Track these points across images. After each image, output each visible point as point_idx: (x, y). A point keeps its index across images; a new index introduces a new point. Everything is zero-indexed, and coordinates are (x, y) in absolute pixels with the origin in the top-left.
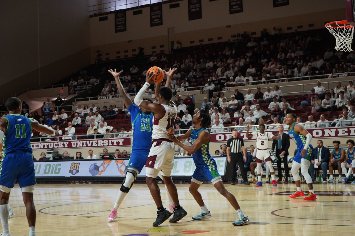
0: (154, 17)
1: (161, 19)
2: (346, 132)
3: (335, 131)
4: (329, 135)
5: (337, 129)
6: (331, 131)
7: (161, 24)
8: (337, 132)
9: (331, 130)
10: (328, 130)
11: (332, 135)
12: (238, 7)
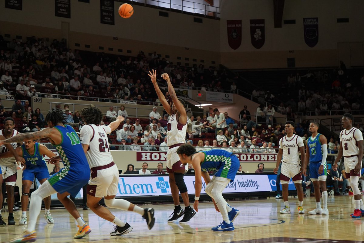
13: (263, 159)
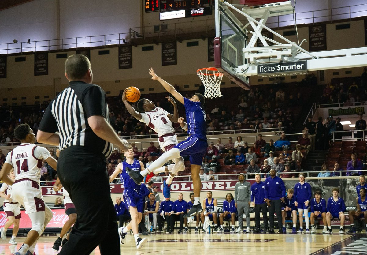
0: (38, 66)
1: (46, 68)
2: (222, 185)
3: (212, 184)
4: (206, 188)
5: (214, 182)
6: (209, 185)
7: (47, 73)
8: (214, 186)
9: (209, 183)
10: (206, 183)
11: (209, 188)
12: (127, 62)
13: (206, 187)
